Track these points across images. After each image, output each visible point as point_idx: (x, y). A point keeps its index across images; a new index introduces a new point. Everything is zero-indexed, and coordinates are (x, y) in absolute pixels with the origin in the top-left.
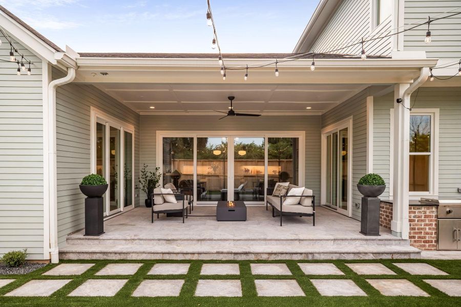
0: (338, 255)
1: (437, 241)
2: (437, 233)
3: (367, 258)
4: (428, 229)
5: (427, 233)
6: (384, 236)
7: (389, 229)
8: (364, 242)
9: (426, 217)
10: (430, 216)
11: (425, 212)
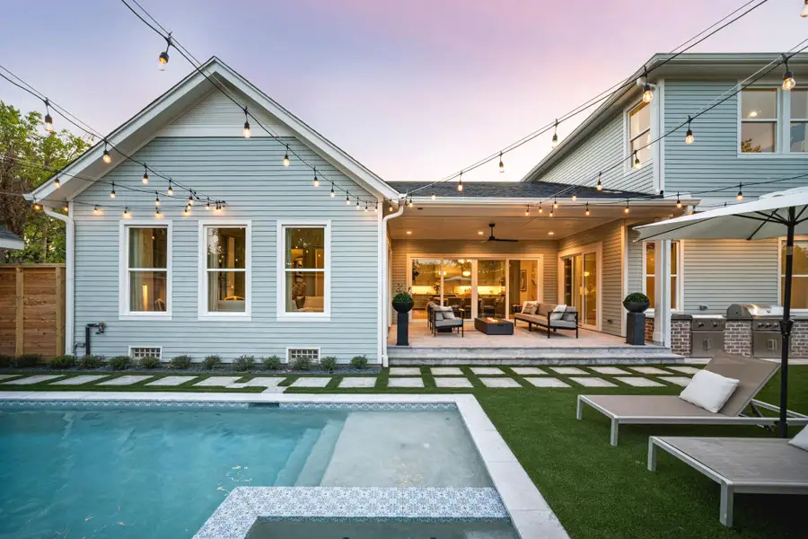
0: (616, 361)
1: (691, 351)
2: (691, 343)
3: (640, 362)
4: (685, 340)
5: (683, 343)
6: (648, 345)
7: (651, 340)
8: (634, 351)
9: (681, 329)
10: (685, 329)
11: (681, 326)
